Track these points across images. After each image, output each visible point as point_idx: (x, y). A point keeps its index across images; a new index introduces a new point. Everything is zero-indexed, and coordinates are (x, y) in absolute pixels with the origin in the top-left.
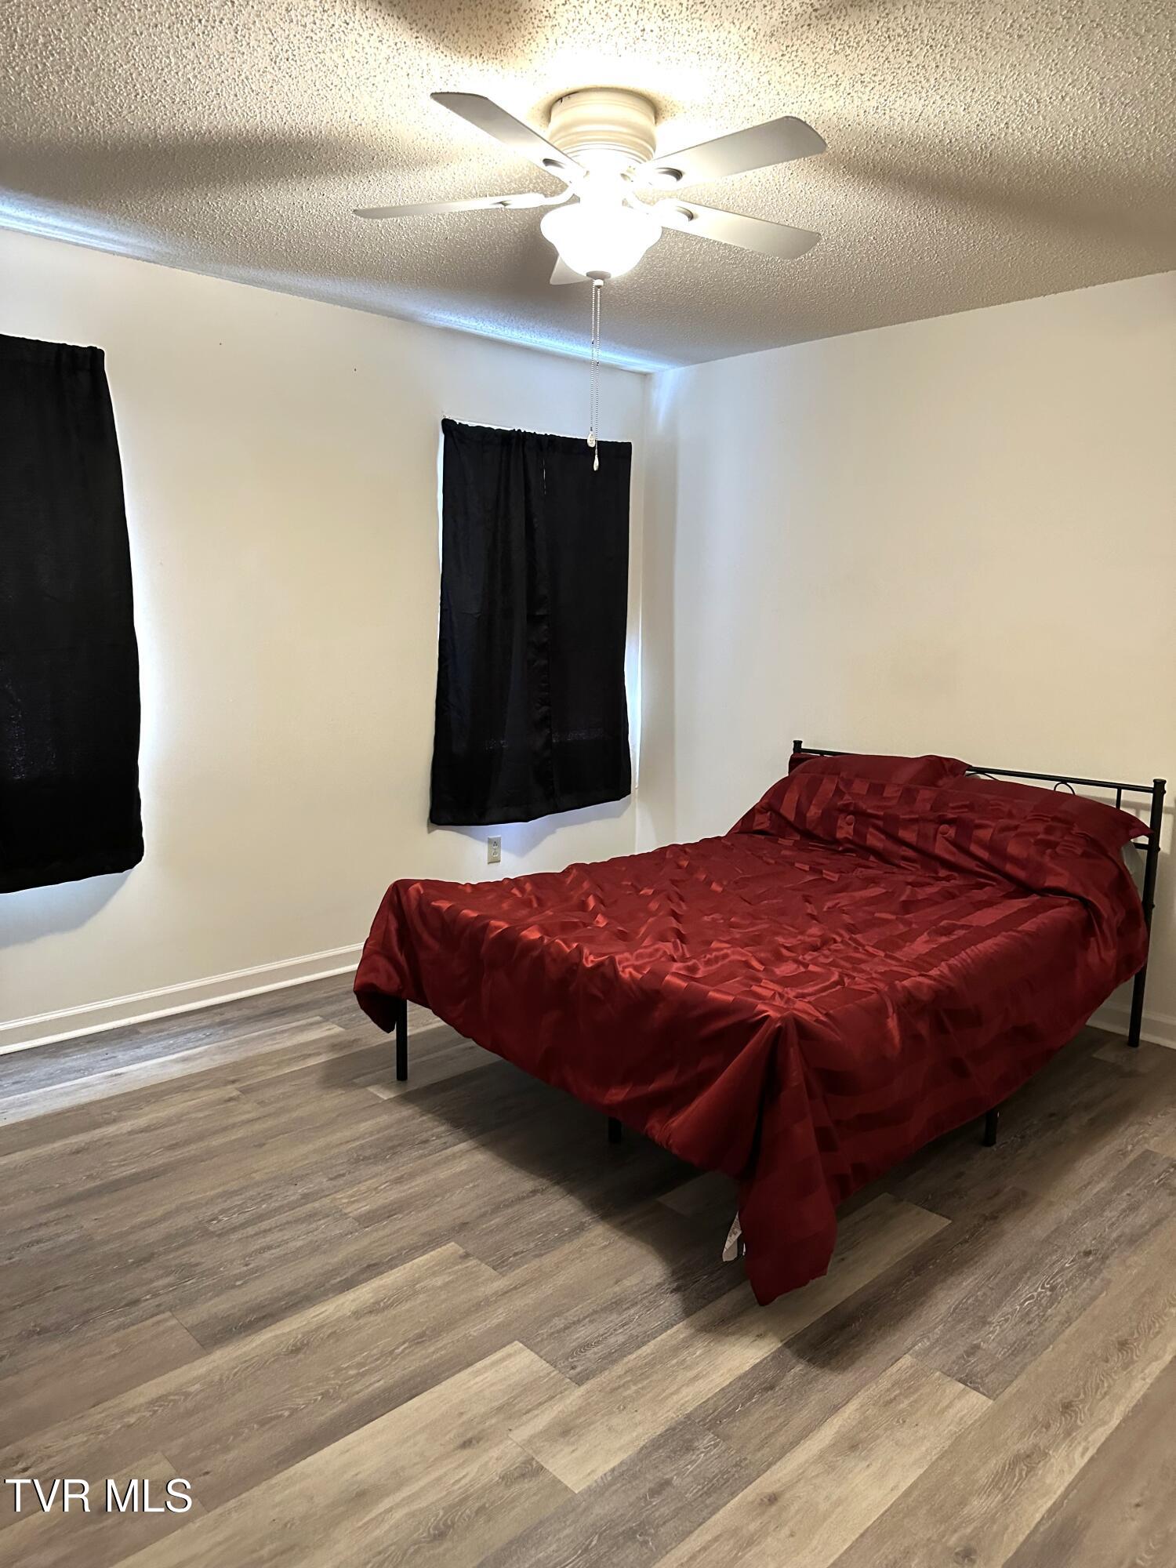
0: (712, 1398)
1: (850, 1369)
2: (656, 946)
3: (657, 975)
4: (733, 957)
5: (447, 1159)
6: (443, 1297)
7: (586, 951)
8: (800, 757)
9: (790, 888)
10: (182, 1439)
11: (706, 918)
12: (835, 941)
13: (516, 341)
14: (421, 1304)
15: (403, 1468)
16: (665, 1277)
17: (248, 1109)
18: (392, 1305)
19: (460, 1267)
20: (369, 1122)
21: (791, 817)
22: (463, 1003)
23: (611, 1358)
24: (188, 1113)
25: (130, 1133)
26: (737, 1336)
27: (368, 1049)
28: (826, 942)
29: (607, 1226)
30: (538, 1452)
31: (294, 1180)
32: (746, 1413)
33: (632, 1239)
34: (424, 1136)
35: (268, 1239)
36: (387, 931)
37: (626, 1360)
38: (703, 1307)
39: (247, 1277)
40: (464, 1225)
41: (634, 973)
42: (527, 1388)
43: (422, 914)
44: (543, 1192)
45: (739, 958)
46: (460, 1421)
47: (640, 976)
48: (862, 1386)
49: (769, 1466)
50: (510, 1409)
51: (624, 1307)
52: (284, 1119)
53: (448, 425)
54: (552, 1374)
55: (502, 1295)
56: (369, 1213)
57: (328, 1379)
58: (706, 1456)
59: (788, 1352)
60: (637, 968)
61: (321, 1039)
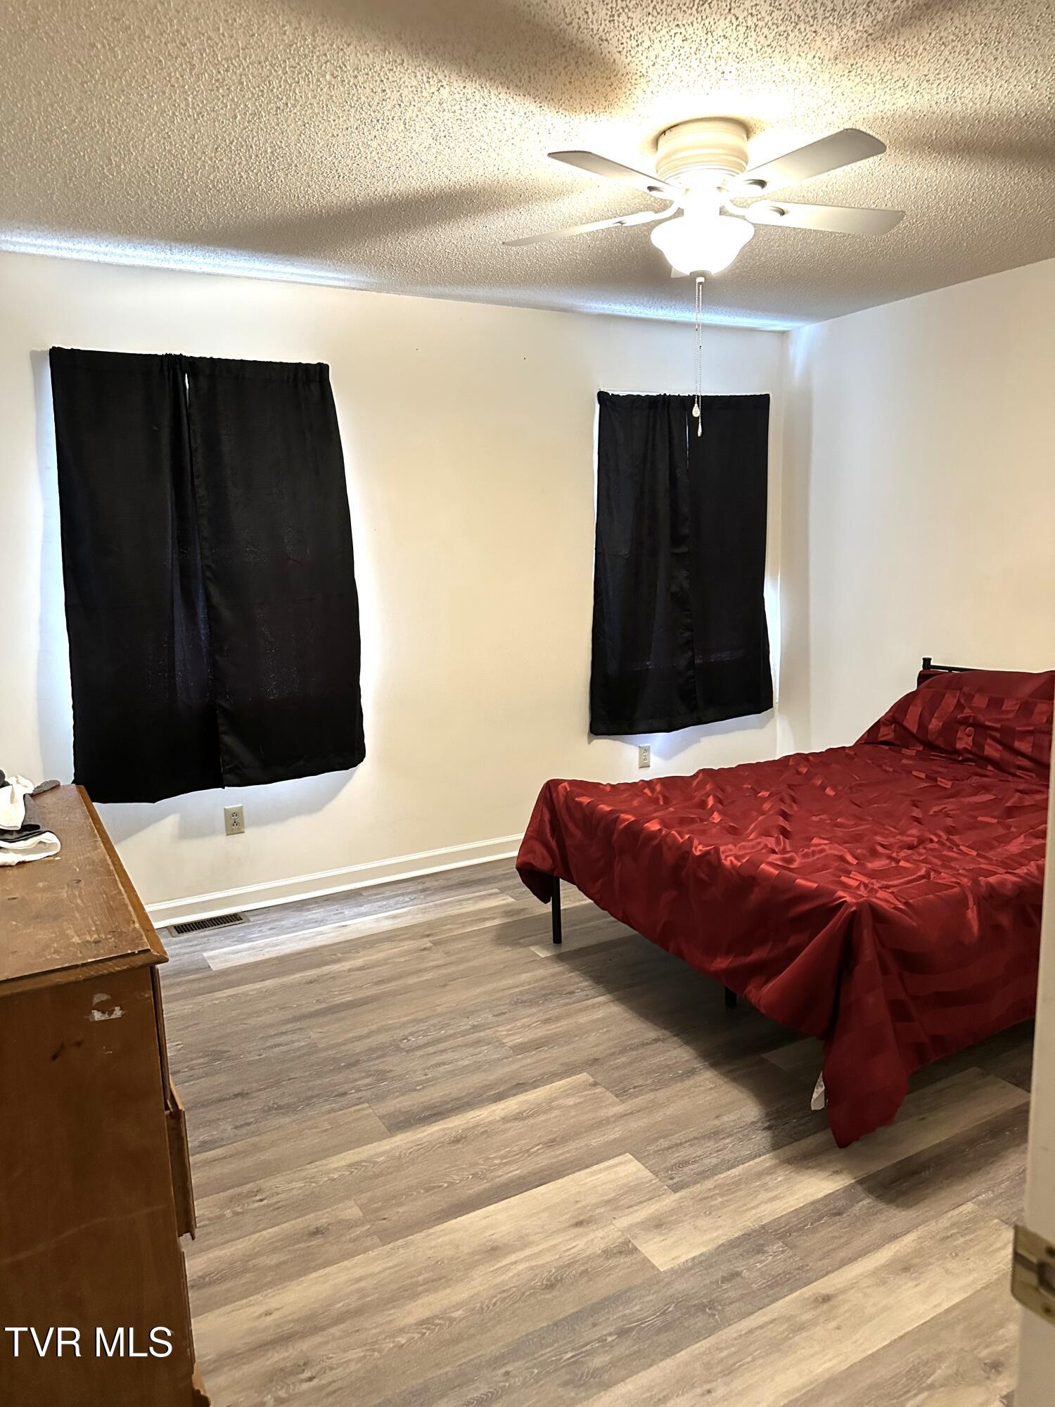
0: (785, 1215)
1: (914, 1207)
2: (759, 840)
3: (754, 864)
4: (829, 852)
5: (587, 1008)
6: (573, 1114)
7: (696, 842)
8: (928, 673)
9: (902, 794)
10: (369, 1194)
11: (814, 818)
12: (932, 841)
13: (662, 318)
14: (555, 1117)
15: (527, 1235)
16: (759, 1117)
17: (437, 957)
18: (532, 1115)
19: (589, 1092)
20: (528, 974)
21: (914, 729)
22: (600, 882)
23: (704, 1175)
24: (393, 958)
25: (350, 970)
26: (815, 1170)
27: (533, 917)
28: (922, 841)
29: (716, 1073)
30: (635, 1237)
31: (467, 1014)
32: (814, 1230)
33: (735, 1084)
34: (571, 988)
35: (444, 1057)
36: (542, 820)
37: (716, 1178)
38: (787, 1145)
39: (426, 1084)
40: (596, 1060)
41: (735, 862)
42: (631, 1189)
43: (568, 809)
44: (664, 1040)
45: (836, 853)
46: (575, 1207)
47: (739, 864)
48: (924, 1222)
49: (827, 1274)
50: (615, 1203)
51: (721, 1137)
52: (462, 967)
53: (602, 396)
54: (654, 1182)
55: (620, 1117)
56: (522, 1044)
57: (478, 1164)
58: (774, 1258)
59: (859, 1188)
60: (737, 857)
61: (497, 906)
